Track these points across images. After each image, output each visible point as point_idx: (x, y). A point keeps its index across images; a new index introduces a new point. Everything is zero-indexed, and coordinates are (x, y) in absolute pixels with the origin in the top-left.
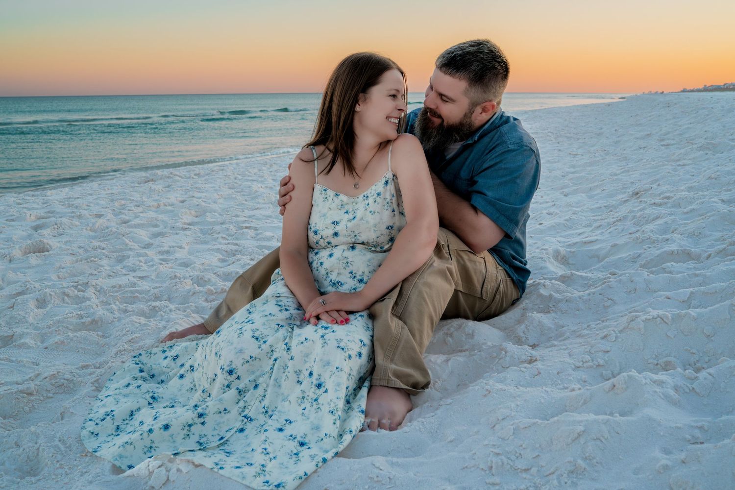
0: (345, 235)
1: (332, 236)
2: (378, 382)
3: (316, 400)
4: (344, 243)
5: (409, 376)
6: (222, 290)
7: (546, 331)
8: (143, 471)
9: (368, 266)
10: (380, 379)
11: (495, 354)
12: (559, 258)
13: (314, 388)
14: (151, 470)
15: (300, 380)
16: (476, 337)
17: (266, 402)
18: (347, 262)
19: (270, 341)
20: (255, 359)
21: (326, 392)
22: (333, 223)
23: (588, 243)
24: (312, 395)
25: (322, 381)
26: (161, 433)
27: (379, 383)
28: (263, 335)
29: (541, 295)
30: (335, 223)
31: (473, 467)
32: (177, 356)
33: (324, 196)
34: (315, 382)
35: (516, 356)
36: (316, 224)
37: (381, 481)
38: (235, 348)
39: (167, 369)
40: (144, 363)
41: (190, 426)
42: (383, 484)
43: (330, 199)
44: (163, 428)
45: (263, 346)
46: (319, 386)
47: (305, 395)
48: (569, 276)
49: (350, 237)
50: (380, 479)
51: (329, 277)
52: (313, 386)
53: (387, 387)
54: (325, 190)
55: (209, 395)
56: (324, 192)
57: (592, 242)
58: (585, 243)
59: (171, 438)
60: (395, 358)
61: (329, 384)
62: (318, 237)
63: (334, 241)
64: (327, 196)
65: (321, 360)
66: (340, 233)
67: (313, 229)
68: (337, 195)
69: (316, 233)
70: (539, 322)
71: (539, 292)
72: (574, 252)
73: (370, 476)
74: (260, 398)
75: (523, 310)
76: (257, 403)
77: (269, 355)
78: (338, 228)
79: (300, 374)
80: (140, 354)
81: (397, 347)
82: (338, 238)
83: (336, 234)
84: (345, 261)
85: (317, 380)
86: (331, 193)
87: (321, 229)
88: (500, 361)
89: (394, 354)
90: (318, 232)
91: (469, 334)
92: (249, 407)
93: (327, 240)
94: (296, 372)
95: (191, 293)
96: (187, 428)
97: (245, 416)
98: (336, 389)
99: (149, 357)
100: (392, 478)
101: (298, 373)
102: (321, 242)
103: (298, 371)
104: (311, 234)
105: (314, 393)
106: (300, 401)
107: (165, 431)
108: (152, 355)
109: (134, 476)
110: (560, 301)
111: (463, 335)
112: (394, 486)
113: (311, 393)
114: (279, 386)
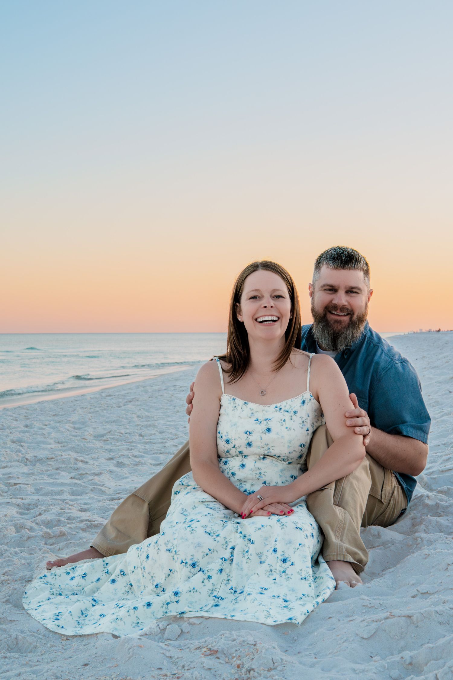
0: (259, 447)
1: (246, 446)
2: (335, 557)
3: (284, 572)
4: (256, 454)
5: (356, 553)
6: (61, 533)
7: (445, 529)
8: (155, 630)
9: (281, 476)
10: (337, 555)
11: (411, 543)
12: (423, 484)
13: (280, 563)
14: (161, 628)
15: (263, 560)
16: (383, 537)
17: (233, 584)
18: (261, 473)
19: (223, 533)
20: (213, 551)
21: (292, 564)
22: (246, 433)
23: (446, 471)
24: (279, 568)
25: (286, 557)
26: (144, 611)
27: (337, 558)
28: (214, 531)
29: (427, 505)
30: (248, 433)
31: (443, 590)
32: (85, 574)
33: (232, 405)
34: (281, 558)
35: (432, 540)
36: (227, 433)
37: (374, 607)
38: (192, 543)
39: (78, 587)
40: (52, 583)
41: (168, 604)
42: (376, 608)
43: (239, 408)
44: (146, 605)
45: (218, 539)
46: (284, 561)
47: (273, 568)
48: (446, 490)
49: (263, 449)
50: (372, 605)
51: (242, 487)
52: (279, 561)
53: (344, 561)
54: (234, 400)
55: (162, 590)
56: (232, 402)
57: (450, 470)
58: (442, 471)
59: (152, 615)
60: (344, 539)
61: (294, 558)
62: (230, 446)
63: (246, 451)
64: (236, 405)
65: (283, 539)
66: (253, 444)
67: (224, 438)
68: (245, 403)
69: (227, 441)
70: (436, 522)
71: (424, 502)
72: (435, 478)
73: (363, 605)
74: (225, 582)
75: (412, 519)
76: (223, 586)
77: (224, 547)
78: (251, 438)
79: (261, 556)
80: (45, 576)
81: (344, 529)
82: (251, 448)
83: (249, 444)
84: (258, 472)
85: (281, 555)
86: (239, 402)
87: (233, 438)
88: (417, 546)
89: (342, 535)
90: (230, 441)
91: (375, 535)
92: (216, 590)
93: (239, 450)
94: (258, 554)
95: (25, 538)
96: (165, 605)
97: (215, 597)
98: (303, 561)
99: (55, 578)
100: (382, 603)
101: (260, 555)
102: (233, 452)
103: (260, 554)
104: (222, 444)
105: (281, 567)
106: (268, 574)
107: (148, 608)
108: (57, 577)
109: (146, 634)
110: (447, 507)
111: (370, 536)
112: (385, 609)
113: (279, 566)
114: (242, 569)
